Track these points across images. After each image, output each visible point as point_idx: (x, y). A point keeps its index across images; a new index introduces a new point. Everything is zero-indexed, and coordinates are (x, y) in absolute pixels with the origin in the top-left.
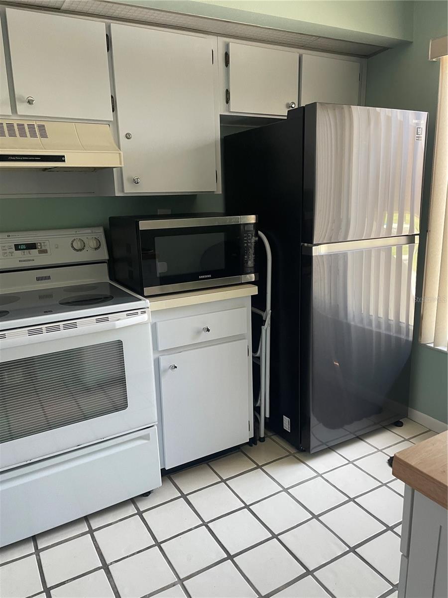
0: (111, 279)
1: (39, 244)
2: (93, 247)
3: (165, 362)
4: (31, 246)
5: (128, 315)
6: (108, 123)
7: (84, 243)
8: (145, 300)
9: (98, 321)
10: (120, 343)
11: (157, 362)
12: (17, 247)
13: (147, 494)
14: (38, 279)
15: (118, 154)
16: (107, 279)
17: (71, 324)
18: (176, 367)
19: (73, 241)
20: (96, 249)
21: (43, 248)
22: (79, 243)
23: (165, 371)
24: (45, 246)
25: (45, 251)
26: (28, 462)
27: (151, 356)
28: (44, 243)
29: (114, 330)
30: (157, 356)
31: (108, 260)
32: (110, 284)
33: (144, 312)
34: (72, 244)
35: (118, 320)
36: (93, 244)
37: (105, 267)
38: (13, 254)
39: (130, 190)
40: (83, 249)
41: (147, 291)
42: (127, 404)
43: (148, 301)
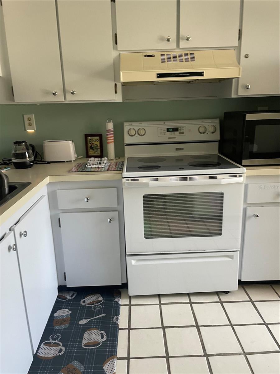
0: (219, 152)
1: (180, 129)
2: (211, 131)
3: (251, 211)
4: (175, 130)
5: (230, 176)
6: (234, 48)
7: (206, 129)
8: (242, 168)
9: (210, 178)
10: (222, 194)
11: (245, 210)
12: (168, 130)
13: (227, 292)
14: (177, 149)
15: (239, 69)
16: (216, 153)
17: (194, 177)
18: (258, 216)
19: (200, 127)
20: (213, 133)
21: (182, 131)
22: (203, 128)
23: (250, 217)
24: (183, 130)
25: (182, 133)
26: (162, 253)
27: (242, 206)
28: (183, 128)
29: (220, 185)
30: (245, 206)
31: (220, 140)
32: (219, 156)
33: (241, 176)
34: (199, 129)
35: (223, 179)
36: (211, 129)
37: (217, 144)
38: (165, 134)
39: (242, 93)
40: (205, 132)
41: (245, 162)
42: (221, 233)
43: (245, 169)
